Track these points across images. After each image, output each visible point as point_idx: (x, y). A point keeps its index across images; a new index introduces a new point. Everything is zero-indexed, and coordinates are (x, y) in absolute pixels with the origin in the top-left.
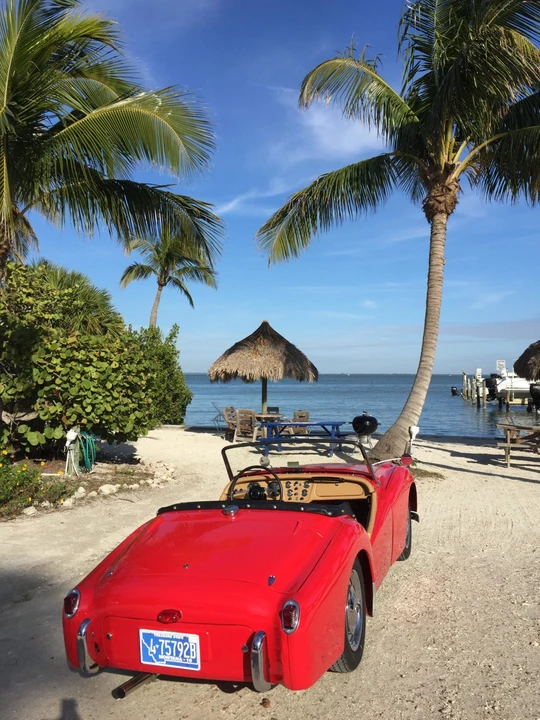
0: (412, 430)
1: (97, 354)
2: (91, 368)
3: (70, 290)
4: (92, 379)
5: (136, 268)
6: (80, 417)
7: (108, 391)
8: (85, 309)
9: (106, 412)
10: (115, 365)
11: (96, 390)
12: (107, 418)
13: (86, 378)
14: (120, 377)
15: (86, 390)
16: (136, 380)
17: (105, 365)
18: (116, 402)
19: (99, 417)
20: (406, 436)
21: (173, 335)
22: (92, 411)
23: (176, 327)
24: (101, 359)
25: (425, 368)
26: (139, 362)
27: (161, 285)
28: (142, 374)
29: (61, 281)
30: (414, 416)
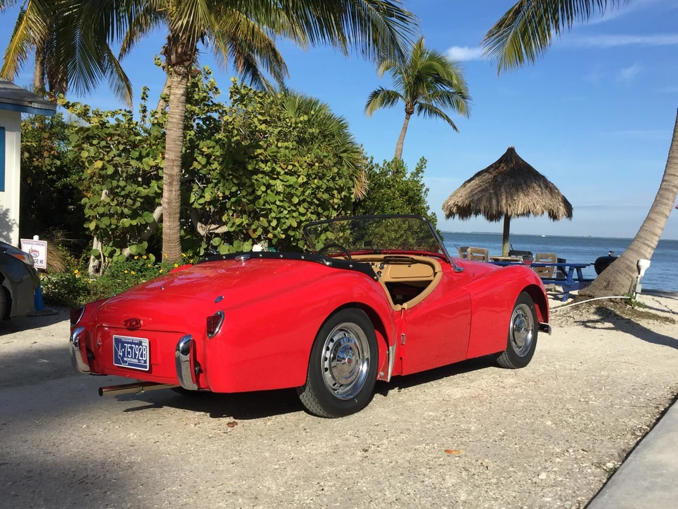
0: (640, 264)
1: (284, 167)
2: (278, 182)
3: (306, 118)
4: (278, 193)
5: (381, 94)
6: (266, 231)
7: (295, 205)
8: (320, 137)
9: (290, 227)
10: (302, 179)
11: (281, 204)
12: (292, 233)
13: (272, 191)
14: (309, 191)
15: (272, 203)
16: (326, 196)
17: (292, 180)
18: (303, 219)
19: (285, 231)
20: (633, 271)
21: (420, 170)
22: (277, 226)
23: (423, 161)
24: (291, 173)
25: (666, 189)
26: (333, 179)
27: (409, 113)
28: (335, 192)
29: (299, 108)
30: (645, 247)
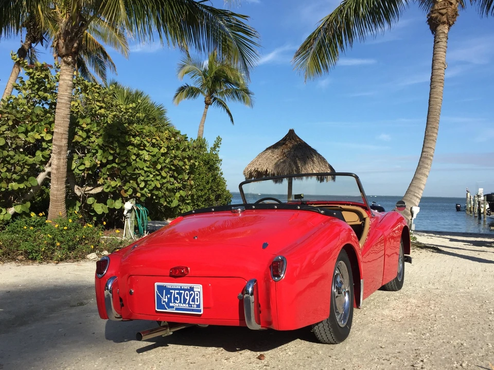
0: (413, 210)
1: (149, 140)
2: (144, 152)
3: (134, 105)
4: (145, 161)
5: (187, 89)
6: (135, 191)
7: (158, 170)
8: (145, 120)
9: (156, 188)
10: (163, 150)
11: (148, 170)
12: (156, 192)
13: (141, 160)
14: (168, 160)
15: (141, 169)
16: (181, 163)
17: (156, 150)
18: (165, 181)
19: (151, 191)
20: (408, 215)
21: (216, 146)
22: (145, 187)
23: (219, 139)
24: (153, 145)
26: (184, 150)
27: (208, 104)
28: (186, 160)
29: (128, 98)
